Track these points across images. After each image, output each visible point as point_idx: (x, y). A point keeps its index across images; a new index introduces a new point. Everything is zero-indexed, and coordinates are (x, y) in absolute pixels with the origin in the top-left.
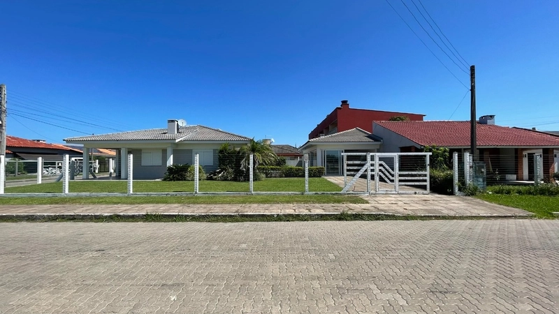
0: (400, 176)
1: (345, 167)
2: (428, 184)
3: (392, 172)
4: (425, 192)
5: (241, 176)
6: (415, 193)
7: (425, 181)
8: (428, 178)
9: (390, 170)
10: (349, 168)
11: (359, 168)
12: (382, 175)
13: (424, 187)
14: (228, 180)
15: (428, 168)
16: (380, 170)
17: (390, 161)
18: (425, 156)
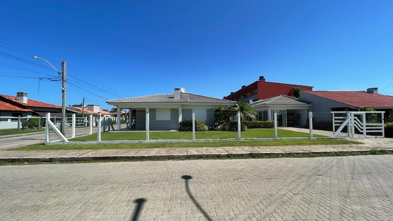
0: (367, 126)
1: (334, 121)
2: (383, 131)
3: (362, 124)
4: (382, 137)
5: (233, 127)
6: (376, 138)
7: (381, 129)
8: (383, 128)
9: (361, 123)
10: (336, 121)
11: (342, 121)
12: (356, 126)
13: (380, 134)
14: (225, 130)
15: (383, 121)
16: (355, 123)
17: (359, 117)
18: (381, 114)
